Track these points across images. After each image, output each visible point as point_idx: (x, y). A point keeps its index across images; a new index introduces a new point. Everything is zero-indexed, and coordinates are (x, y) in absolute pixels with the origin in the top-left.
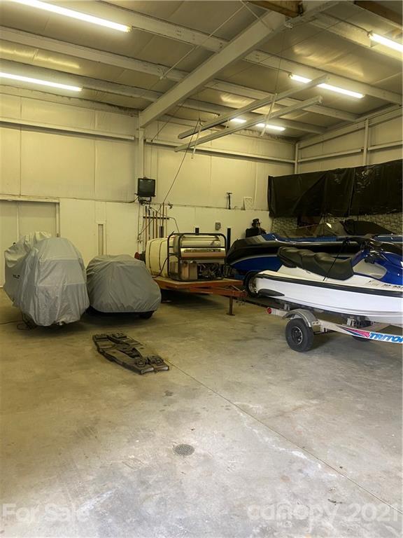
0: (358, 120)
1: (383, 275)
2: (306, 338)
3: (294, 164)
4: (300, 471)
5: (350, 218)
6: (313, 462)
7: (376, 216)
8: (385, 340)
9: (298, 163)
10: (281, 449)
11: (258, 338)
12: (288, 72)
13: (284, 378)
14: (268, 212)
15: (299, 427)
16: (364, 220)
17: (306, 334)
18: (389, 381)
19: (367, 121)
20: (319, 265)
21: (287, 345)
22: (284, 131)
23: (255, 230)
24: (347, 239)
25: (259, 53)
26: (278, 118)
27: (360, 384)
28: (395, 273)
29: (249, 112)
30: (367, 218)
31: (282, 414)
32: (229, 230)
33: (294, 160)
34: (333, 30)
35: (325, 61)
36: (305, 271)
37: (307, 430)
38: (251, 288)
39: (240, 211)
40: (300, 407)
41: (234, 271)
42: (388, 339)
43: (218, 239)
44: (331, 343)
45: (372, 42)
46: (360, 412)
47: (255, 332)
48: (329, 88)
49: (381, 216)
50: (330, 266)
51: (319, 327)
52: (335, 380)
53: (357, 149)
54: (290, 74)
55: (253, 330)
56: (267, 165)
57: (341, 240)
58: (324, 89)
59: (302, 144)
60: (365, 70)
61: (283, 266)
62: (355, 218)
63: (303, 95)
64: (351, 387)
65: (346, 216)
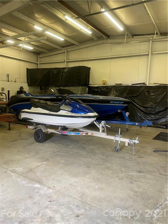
0: (63, 49)
1: (71, 110)
2: (43, 137)
3: (38, 64)
4: (38, 192)
5: (61, 88)
6: (43, 187)
7: (70, 87)
8: (72, 134)
9: (39, 64)
10: (30, 185)
11: (22, 139)
12: (33, 24)
13: (33, 155)
14: (27, 84)
15: (38, 174)
16: (66, 89)
17: (42, 135)
18: (74, 150)
19: (66, 50)
20: (48, 107)
21: (35, 141)
22: (32, 49)
23: (21, 91)
24: (58, 96)
25: (19, 13)
26: (28, 43)
27: (63, 152)
28: (75, 109)
29: (15, 38)
30: (67, 88)
31: (31, 170)
32: (9, 91)
33: (38, 62)
34: (50, 10)
35: (48, 22)
36: (42, 109)
37: (41, 175)
38: (19, 117)
39: (14, 83)
40: (39, 166)
41: (12, 110)
42: (73, 134)
43: (2, 95)
44: (53, 138)
45: (66, 19)
46: (63, 163)
47: (21, 136)
48: (50, 34)
49: (72, 87)
50: (51, 107)
51: (48, 132)
52: (54, 152)
53: (63, 60)
54: (34, 25)
55: (20, 136)
56: (26, 63)
57: (55, 96)
58: (48, 34)
59: (41, 56)
60: (64, 29)
61: (33, 107)
62: (62, 88)
63: (39, 35)
64: (60, 154)
65: (59, 87)
